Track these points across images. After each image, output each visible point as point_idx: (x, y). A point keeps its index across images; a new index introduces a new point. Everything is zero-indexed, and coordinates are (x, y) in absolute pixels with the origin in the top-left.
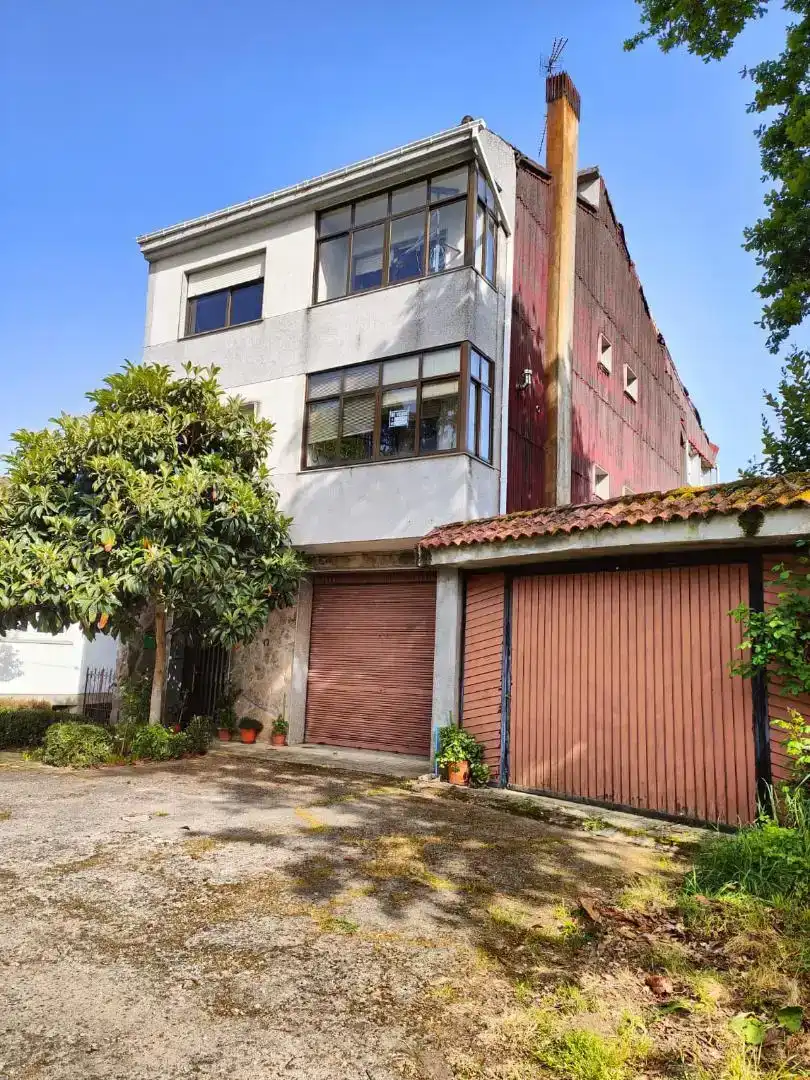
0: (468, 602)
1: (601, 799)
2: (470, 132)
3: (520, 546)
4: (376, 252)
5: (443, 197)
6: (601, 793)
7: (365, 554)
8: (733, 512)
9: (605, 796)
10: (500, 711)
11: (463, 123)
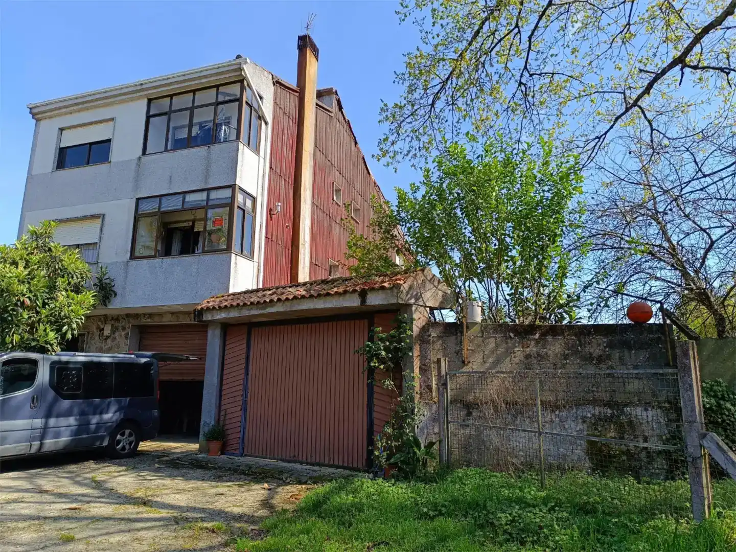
0: (227, 343)
1: (292, 459)
2: (240, 64)
3: (252, 309)
4: (183, 127)
5: (227, 98)
6: (292, 455)
7: (172, 313)
8: (355, 291)
9: (294, 456)
10: (241, 410)
11: (237, 58)
